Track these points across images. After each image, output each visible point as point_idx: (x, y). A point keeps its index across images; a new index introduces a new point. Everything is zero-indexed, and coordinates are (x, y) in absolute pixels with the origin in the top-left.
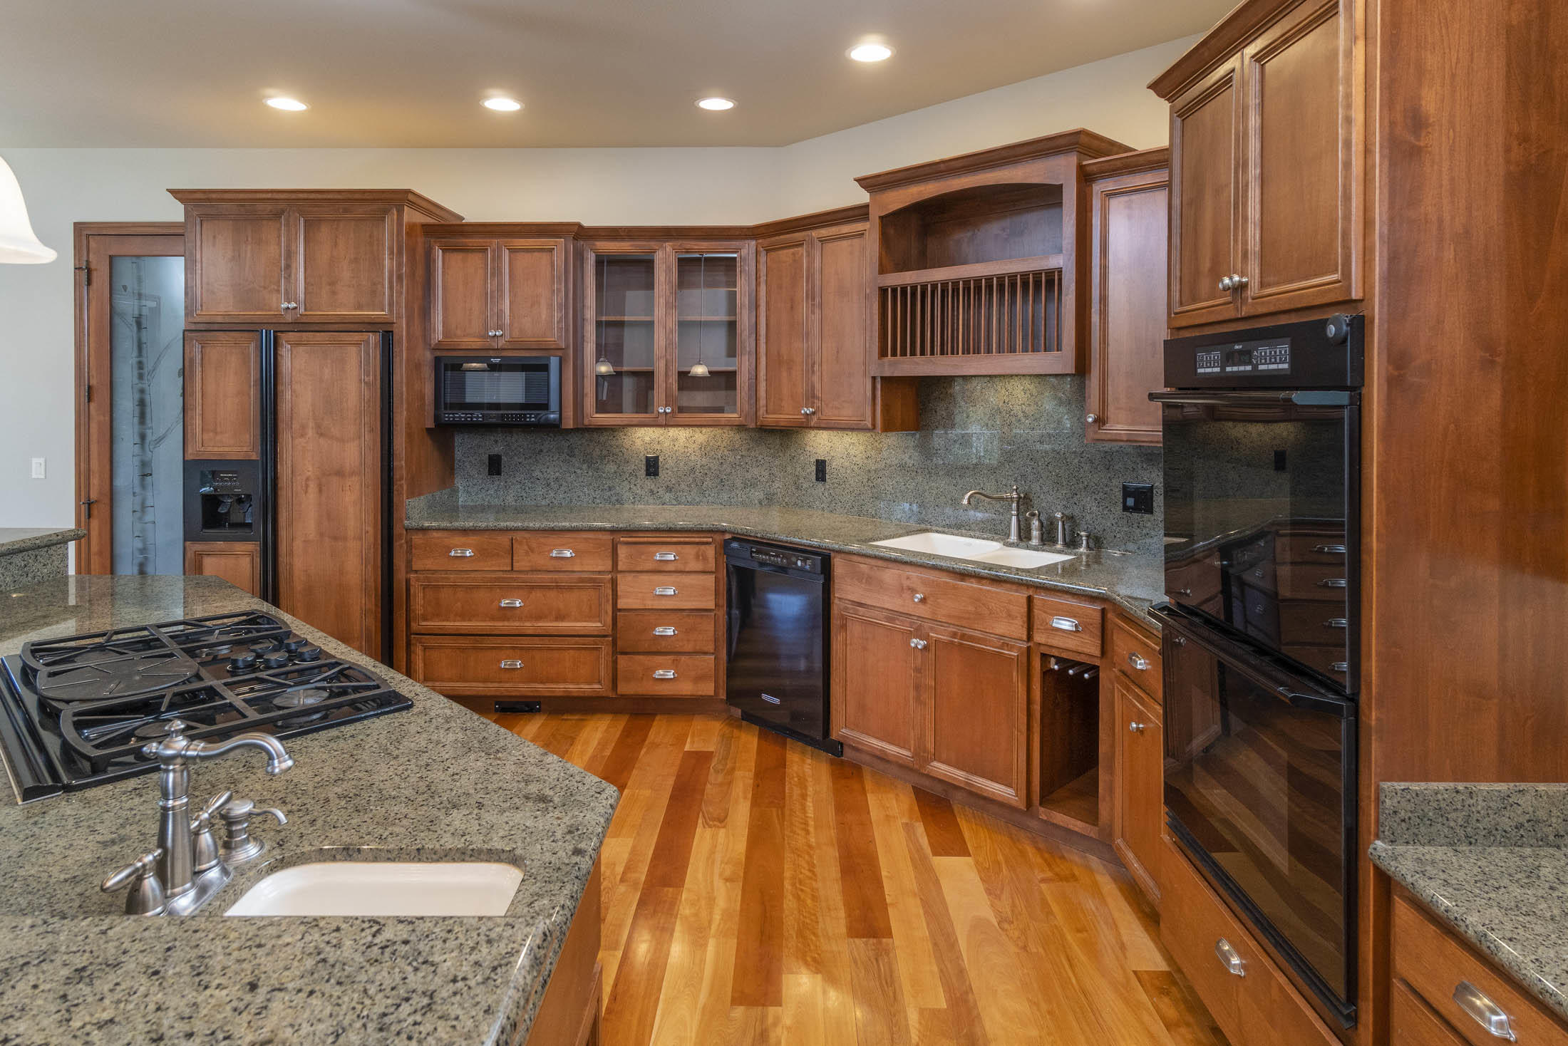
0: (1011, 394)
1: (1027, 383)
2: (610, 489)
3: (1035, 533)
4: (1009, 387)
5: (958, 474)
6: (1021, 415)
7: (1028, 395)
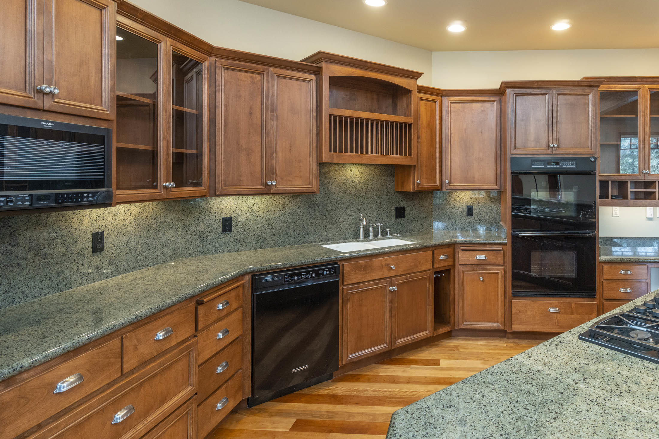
0: (353, 173)
1: (360, 167)
2: (58, 274)
3: (371, 234)
4: (352, 169)
5: (327, 213)
6: (357, 182)
7: (360, 173)
